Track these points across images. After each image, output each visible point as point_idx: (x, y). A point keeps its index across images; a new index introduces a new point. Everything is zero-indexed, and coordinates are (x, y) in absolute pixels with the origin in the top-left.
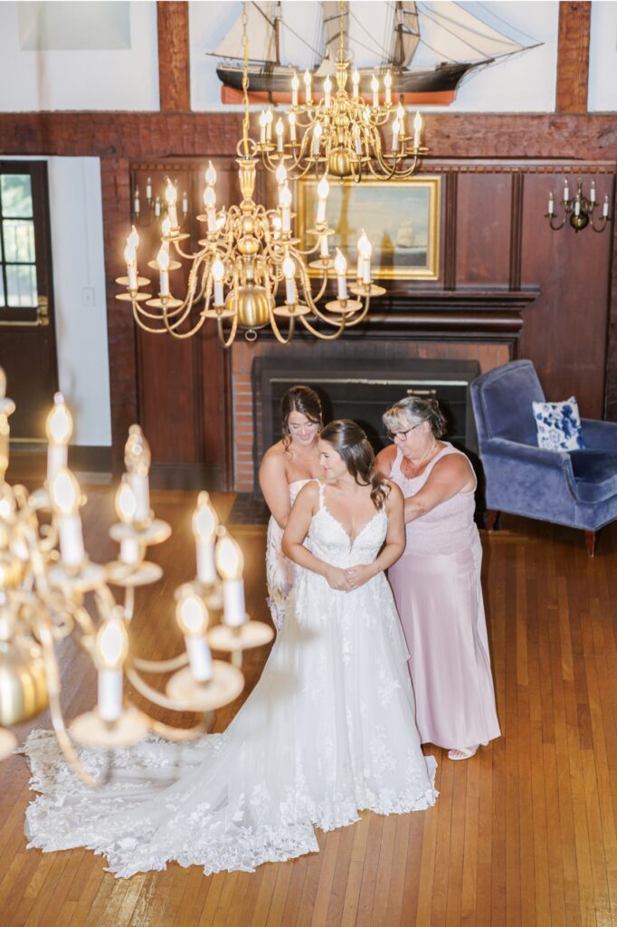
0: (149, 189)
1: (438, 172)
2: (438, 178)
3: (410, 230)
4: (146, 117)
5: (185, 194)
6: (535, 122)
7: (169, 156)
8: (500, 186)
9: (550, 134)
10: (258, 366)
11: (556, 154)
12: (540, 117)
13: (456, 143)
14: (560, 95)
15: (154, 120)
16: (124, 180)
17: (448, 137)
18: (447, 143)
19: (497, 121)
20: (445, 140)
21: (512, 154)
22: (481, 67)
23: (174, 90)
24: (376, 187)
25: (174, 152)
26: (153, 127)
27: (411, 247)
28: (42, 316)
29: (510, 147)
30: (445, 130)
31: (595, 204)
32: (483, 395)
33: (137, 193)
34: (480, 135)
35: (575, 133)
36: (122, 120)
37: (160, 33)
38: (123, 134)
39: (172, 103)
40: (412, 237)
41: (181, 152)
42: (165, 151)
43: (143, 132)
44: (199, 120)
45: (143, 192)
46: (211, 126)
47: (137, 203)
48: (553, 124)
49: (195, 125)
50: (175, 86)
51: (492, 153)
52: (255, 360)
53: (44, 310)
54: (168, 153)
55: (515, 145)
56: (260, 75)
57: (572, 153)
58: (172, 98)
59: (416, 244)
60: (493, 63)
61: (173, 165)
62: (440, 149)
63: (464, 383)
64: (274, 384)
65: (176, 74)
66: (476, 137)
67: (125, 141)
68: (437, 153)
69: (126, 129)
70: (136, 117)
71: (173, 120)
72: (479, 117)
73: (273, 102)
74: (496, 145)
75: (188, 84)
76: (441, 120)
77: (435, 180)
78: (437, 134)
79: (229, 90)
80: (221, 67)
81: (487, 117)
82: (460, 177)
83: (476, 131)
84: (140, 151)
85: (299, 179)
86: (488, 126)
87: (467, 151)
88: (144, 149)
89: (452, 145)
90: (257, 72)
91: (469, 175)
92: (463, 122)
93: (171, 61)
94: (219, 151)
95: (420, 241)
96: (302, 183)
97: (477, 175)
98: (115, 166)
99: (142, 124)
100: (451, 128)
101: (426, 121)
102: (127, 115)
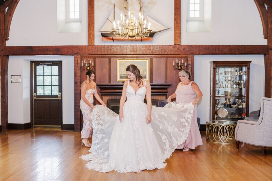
0: (85, 61)
1: (149, 58)
2: (149, 59)
4: (85, 46)
5: (93, 62)
6: (170, 46)
7: (89, 55)
8: (162, 61)
9: (173, 49)
10: (108, 102)
11: (174, 53)
12: (171, 46)
14: (175, 40)
15: (86, 47)
16: (79, 60)
17: (151, 50)
18: (151, 51)
19: (162, 46)
20: (150, 51)
22: (158, 33)
25: (91, 54)
26: (86, 48)
27: (143, 74)
28: (59, 97)
29: (164, 52)
30: (150, 48)
31: (184, 64)
32: (161, 104)
33: (82, 62)
34: (158, 50)
35: (178, 49)
37: (88, 28)
38: (79, 50)
41: (92, 54)
43: (84, 49)
44: (96, 47)
45: (84, 62)
46: (99, 48)
47: (82, 64)
48: (174, 47)
49: (95, 48)
50: (91, 39)
51: (161, 53)
52: (108, 100)
53: (60, 96)
55: (166, 52)
57: (177, 53)
58: (90, 42)
60: (161, 32)
61: (90, 57)
63: (156, 105)
64: (112, 106)
65: (92, 37)
66: (157, 50)
67: (80, 51)
68: (148, 53)
69: (80, 49)
70: (82, 46)
71: (91, 47)
72: (158, 45)
73: (113, 40)
74: (161, 52)
75: (94, 39)
76: (149, 46)
77: (148, 59)
78: (148, 49)
79: (103, 38)
80: (102, 32)
81: (159, 46)
82: (154, 59)
83: (157, 49)
84: (83, 53)
85: (118, 59)
86: (160, 47)
87: (155, 53)
88: (84, 53)
89: (152, 52)
90: (110, 33)
91: (155, 59)
92: (154, 46)
93: (90, 34)
94: (101, 53)
95: (145, 73)
96: (119, 60)
97: (157, 59)
98: (77, 57)
99: (84, 48)
100: (151, 48)
101: (146, 46)
102: (80, 46)
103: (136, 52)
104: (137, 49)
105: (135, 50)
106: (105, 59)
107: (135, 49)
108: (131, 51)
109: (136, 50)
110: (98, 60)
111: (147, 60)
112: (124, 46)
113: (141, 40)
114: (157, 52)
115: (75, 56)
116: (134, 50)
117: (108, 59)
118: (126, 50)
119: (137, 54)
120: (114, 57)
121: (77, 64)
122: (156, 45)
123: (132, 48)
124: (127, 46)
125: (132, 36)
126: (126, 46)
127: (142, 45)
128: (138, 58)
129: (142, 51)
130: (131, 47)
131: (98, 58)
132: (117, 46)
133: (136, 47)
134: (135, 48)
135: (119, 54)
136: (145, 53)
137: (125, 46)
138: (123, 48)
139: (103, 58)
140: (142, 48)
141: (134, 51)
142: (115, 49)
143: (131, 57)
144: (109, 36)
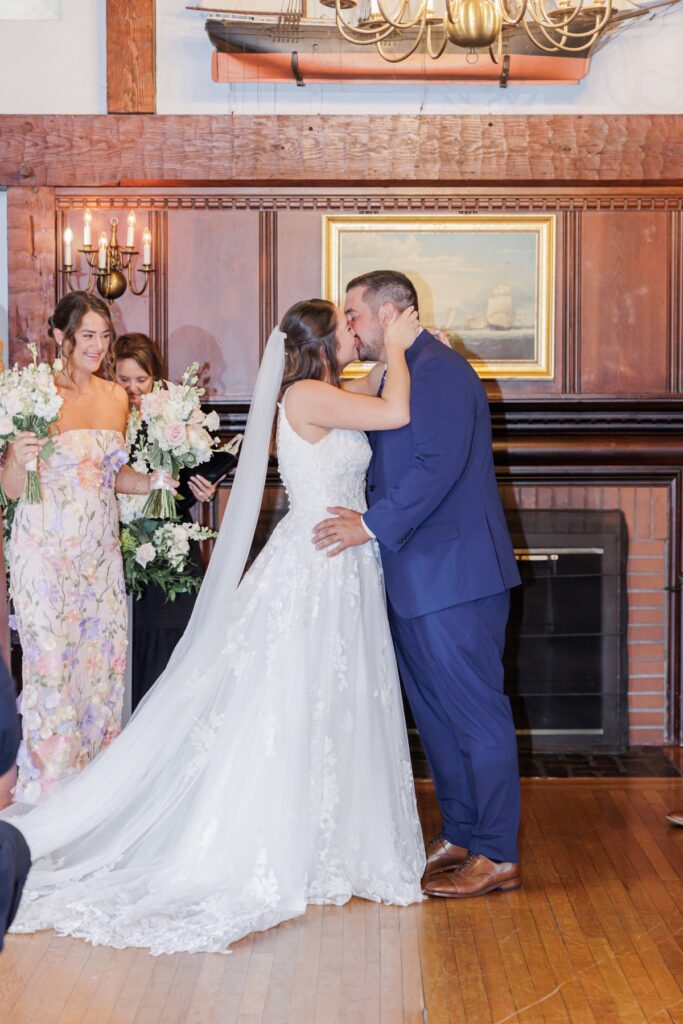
0: (87, 231)
1: (551, 208)
2: (553, 216)
3: (509, 299)
4: (86, 122)
5: (146, 237)
7: (118, 186)
8: (647, 231)
13: (580, 159)
15: (97, 124)
16: (46, 220)
17: (567, 149)
18: (565, 159)
19: (647, 123)
20: (563, 155)
21: (670, 176)
23: (130, 76)
24: (451, 231)
25: (130, 176)
26: (96, 135)
27: (509, 329)
29: (665, 167)
30: (561, 140)
36: (46, 124)
38: (46, 146)
39: (126, 98)
40: (511, 312)
41: (139, 176)
42: (114, 176)
43: (79, 143)
44: (171, 126)
45: (78, 236)
46: (189, 133)
49: (164, 133)
50: (132, 71)
51: (640, 176)
54: (119, 177)
55: (675, 162)
56: (278, 25)
58: (126, 91)
59: (518, 324)
61: (125, 199)
62: (556, 169)
63: (600, 551)
65: (135, 53)
66: (611, 148)
67: (48, 159)
68: (550, 176)
69: (52, 139)
70: (68, 118)
71: (130, 125)
72: (617, 118)
73: (297, 73)
74: (644, 163)
75: (153, 68)
76: (556, 122)
77: (547, 220)
78: (550, 146)
79: (225, 59)
80: (214, 17)
81: (629, 118)
82: (587, 215)
83: (609, 140)
84: (73, 175)
85: (330, 220)
86: (631, 131)
87: (599, 171)
88: (79, 172)
89: (574, 162)
90: (274, 20)
91: (600, 214)
92: (591, 125)
93: (128, 33)
94: (201, 176)
95: (523, 317)
96: (335, 227)
97: (612, 213)
98: (32, 198)
99: (79, 131)
100: (572, 138)
101: (533, 124)
102: (53, 118)
103: (460, 163)
104: (468, 143)
105: (455, 151)
106: (234, 213)
107: (449, 143)
108: (426, 161)
109: (462, 152)
110: (180, 222)
111: (544, 227)
112: (372, 119)
113: (504, 79)
114: (616, 166)
115: (17, 192)
116: (447, 149)
117: (255, 214)
118: (386, 153)
119: (467, 177)
120: (301, 205)
121: (25, 256)
122: (604, 117)
123: (430, 137)
124: (395, 118)
125: (473, 32)
126: (389, 124)
127: (504, 117)
128: (471, 209)
129: (503, 161)
130: (425, 129)
131: (180, 206)
132: (324, 118)
133: (464, 128)
134: (455, 134)
135: (332, 177)
136: (526, 174)
137: (382, 118)
138: (364, 138)
139: (220, 205)
140: (506, 136)
141: (446, 159)
142: (308, 143)
143: (425, 205)
144: (265, 43)
